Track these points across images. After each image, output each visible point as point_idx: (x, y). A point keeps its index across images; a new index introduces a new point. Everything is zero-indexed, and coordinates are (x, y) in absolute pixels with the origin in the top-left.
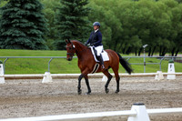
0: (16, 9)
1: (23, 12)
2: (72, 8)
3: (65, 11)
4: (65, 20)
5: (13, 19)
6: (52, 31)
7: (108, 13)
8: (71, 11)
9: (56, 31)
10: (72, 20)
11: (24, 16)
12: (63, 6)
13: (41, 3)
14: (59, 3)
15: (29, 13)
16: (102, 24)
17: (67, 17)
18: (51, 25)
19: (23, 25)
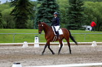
0: (45, 8)
1: (49, 9)
2: (75, 7)
3: (71, 9)
4: (71, 14)
5: (43, 13)
6: (64, 20)
7: (95, 10)
8: (75, 9)
9: (66, 19)
10: (75, 14)
11: (49, 12)
12: (70, 6)
13: (59, 4)
14: (68, 5)
15: (52, 10)
16: (92, 15)
17: (72, 12)
18: (64, 16)
19: (49, 17)
